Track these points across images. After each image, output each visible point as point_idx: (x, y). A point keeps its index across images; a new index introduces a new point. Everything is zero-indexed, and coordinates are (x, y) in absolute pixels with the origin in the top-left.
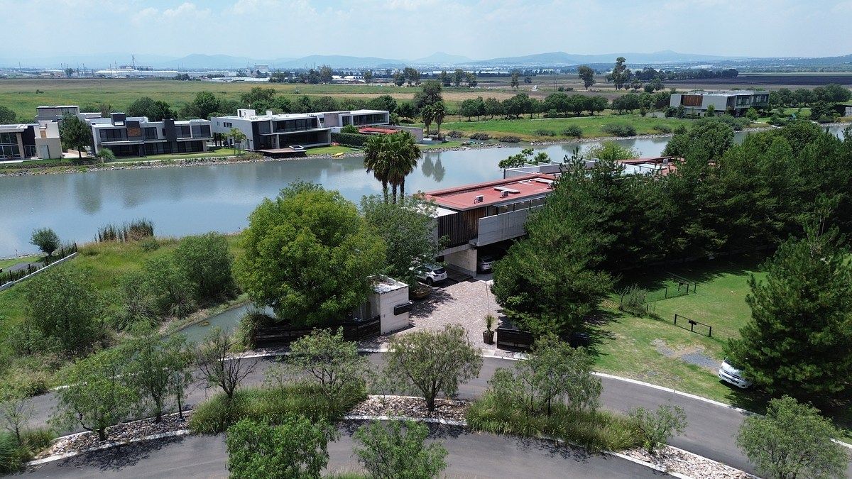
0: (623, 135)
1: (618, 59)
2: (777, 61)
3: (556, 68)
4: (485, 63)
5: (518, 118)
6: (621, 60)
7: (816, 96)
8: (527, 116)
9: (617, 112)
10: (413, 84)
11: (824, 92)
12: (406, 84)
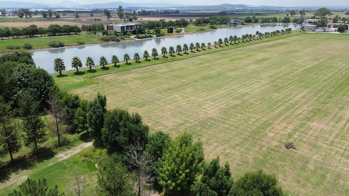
0: (56, 47)
1: (119, 7)
2: (199, 7)
3: (114, 9)
4: (87, 6)
5: (33, 37)
6: (120, 7)
7: (176, 24)
8: (40, 35)
9: (89, 32)
10: (28, 16)
11: (179, 22)
12: (24, 17)
